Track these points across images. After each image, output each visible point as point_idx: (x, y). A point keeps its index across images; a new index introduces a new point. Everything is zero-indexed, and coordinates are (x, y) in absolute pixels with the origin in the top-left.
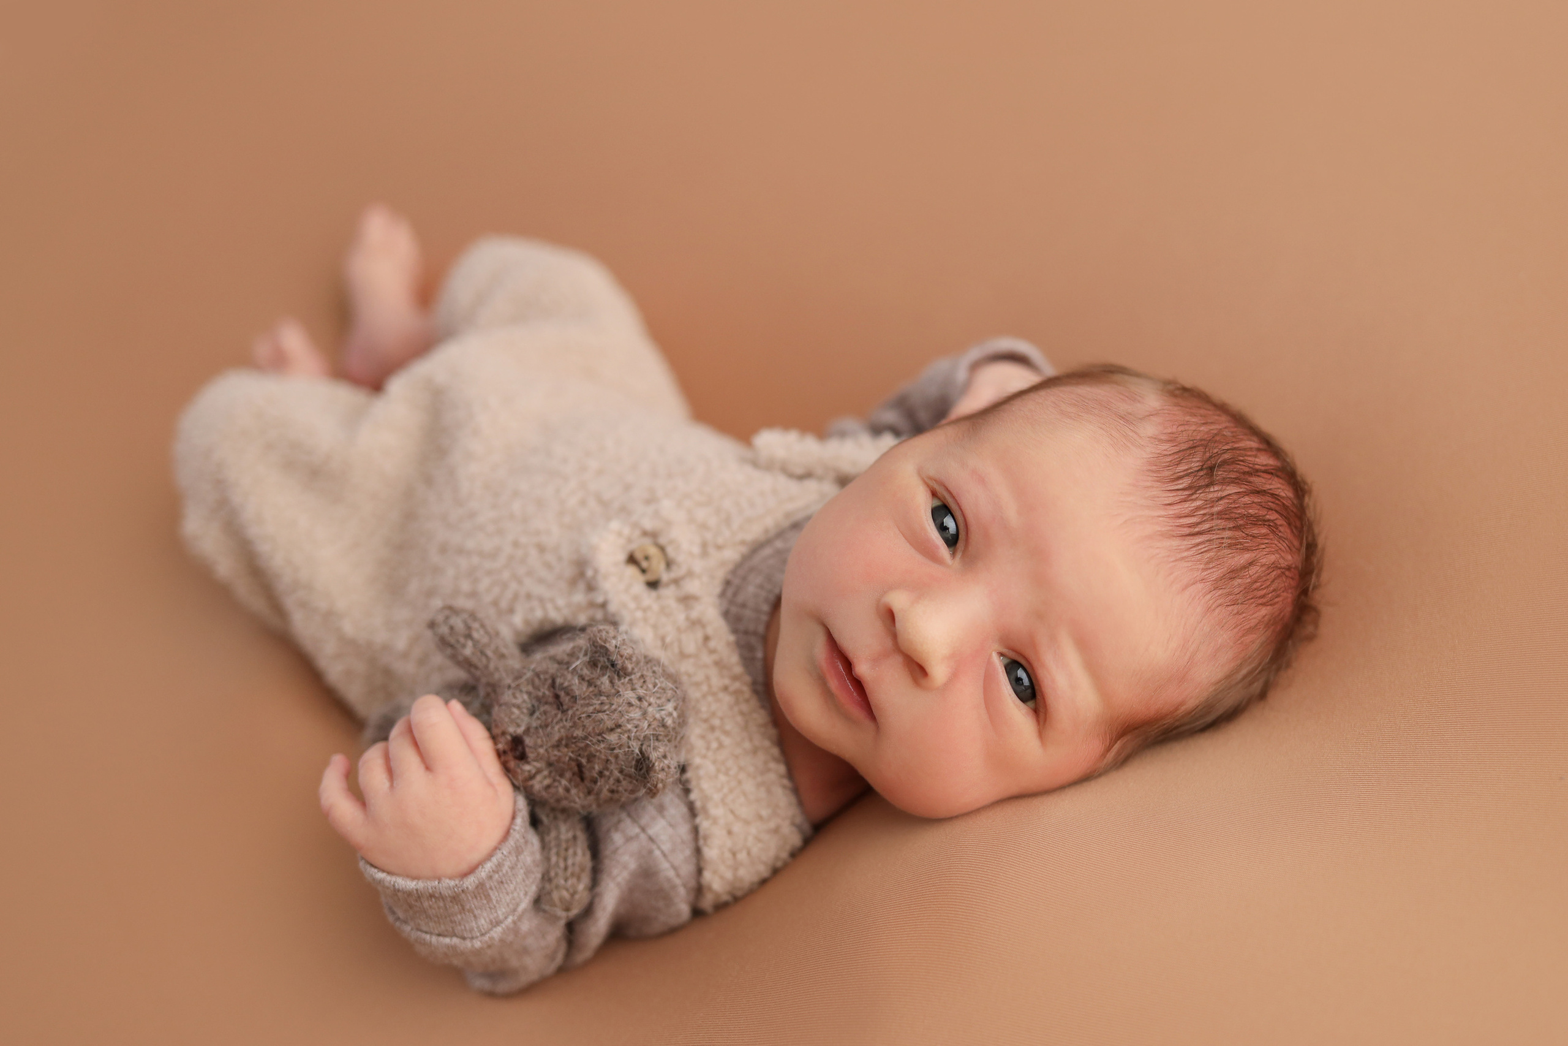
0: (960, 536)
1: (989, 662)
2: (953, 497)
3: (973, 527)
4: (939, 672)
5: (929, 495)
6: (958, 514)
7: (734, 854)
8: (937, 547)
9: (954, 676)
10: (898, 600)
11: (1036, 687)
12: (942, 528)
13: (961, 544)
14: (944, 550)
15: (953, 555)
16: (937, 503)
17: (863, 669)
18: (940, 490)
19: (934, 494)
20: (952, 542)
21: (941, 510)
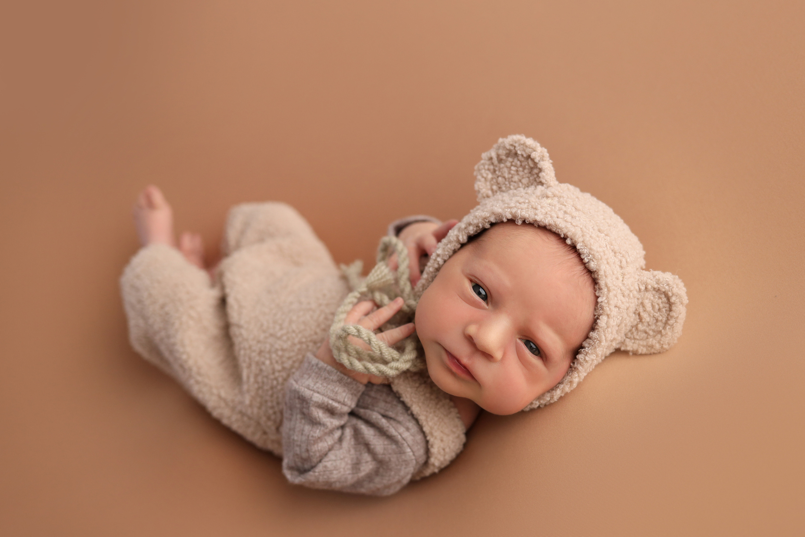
0: (488, 296)
1: (516, 343)
2: (480, 280)
3: (492, 291)
4: (498, 355)
5: (470, 282)
6: (484, 287)
7: (444, 449)
8: (480, 303)
9: (504, 354)
10: (472, 330)
11: (539, 348)
12: (479, 294)
13: (489, 299)
14: (483, 303)
15: (487, 304)
16: (474, 284)
17: (465, 361)
18: (473, 278)
19: (471, 281)
20: (485, 298)
21: (477, 287)
